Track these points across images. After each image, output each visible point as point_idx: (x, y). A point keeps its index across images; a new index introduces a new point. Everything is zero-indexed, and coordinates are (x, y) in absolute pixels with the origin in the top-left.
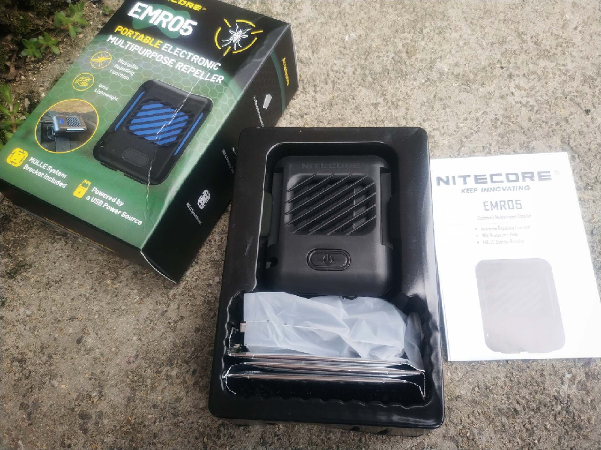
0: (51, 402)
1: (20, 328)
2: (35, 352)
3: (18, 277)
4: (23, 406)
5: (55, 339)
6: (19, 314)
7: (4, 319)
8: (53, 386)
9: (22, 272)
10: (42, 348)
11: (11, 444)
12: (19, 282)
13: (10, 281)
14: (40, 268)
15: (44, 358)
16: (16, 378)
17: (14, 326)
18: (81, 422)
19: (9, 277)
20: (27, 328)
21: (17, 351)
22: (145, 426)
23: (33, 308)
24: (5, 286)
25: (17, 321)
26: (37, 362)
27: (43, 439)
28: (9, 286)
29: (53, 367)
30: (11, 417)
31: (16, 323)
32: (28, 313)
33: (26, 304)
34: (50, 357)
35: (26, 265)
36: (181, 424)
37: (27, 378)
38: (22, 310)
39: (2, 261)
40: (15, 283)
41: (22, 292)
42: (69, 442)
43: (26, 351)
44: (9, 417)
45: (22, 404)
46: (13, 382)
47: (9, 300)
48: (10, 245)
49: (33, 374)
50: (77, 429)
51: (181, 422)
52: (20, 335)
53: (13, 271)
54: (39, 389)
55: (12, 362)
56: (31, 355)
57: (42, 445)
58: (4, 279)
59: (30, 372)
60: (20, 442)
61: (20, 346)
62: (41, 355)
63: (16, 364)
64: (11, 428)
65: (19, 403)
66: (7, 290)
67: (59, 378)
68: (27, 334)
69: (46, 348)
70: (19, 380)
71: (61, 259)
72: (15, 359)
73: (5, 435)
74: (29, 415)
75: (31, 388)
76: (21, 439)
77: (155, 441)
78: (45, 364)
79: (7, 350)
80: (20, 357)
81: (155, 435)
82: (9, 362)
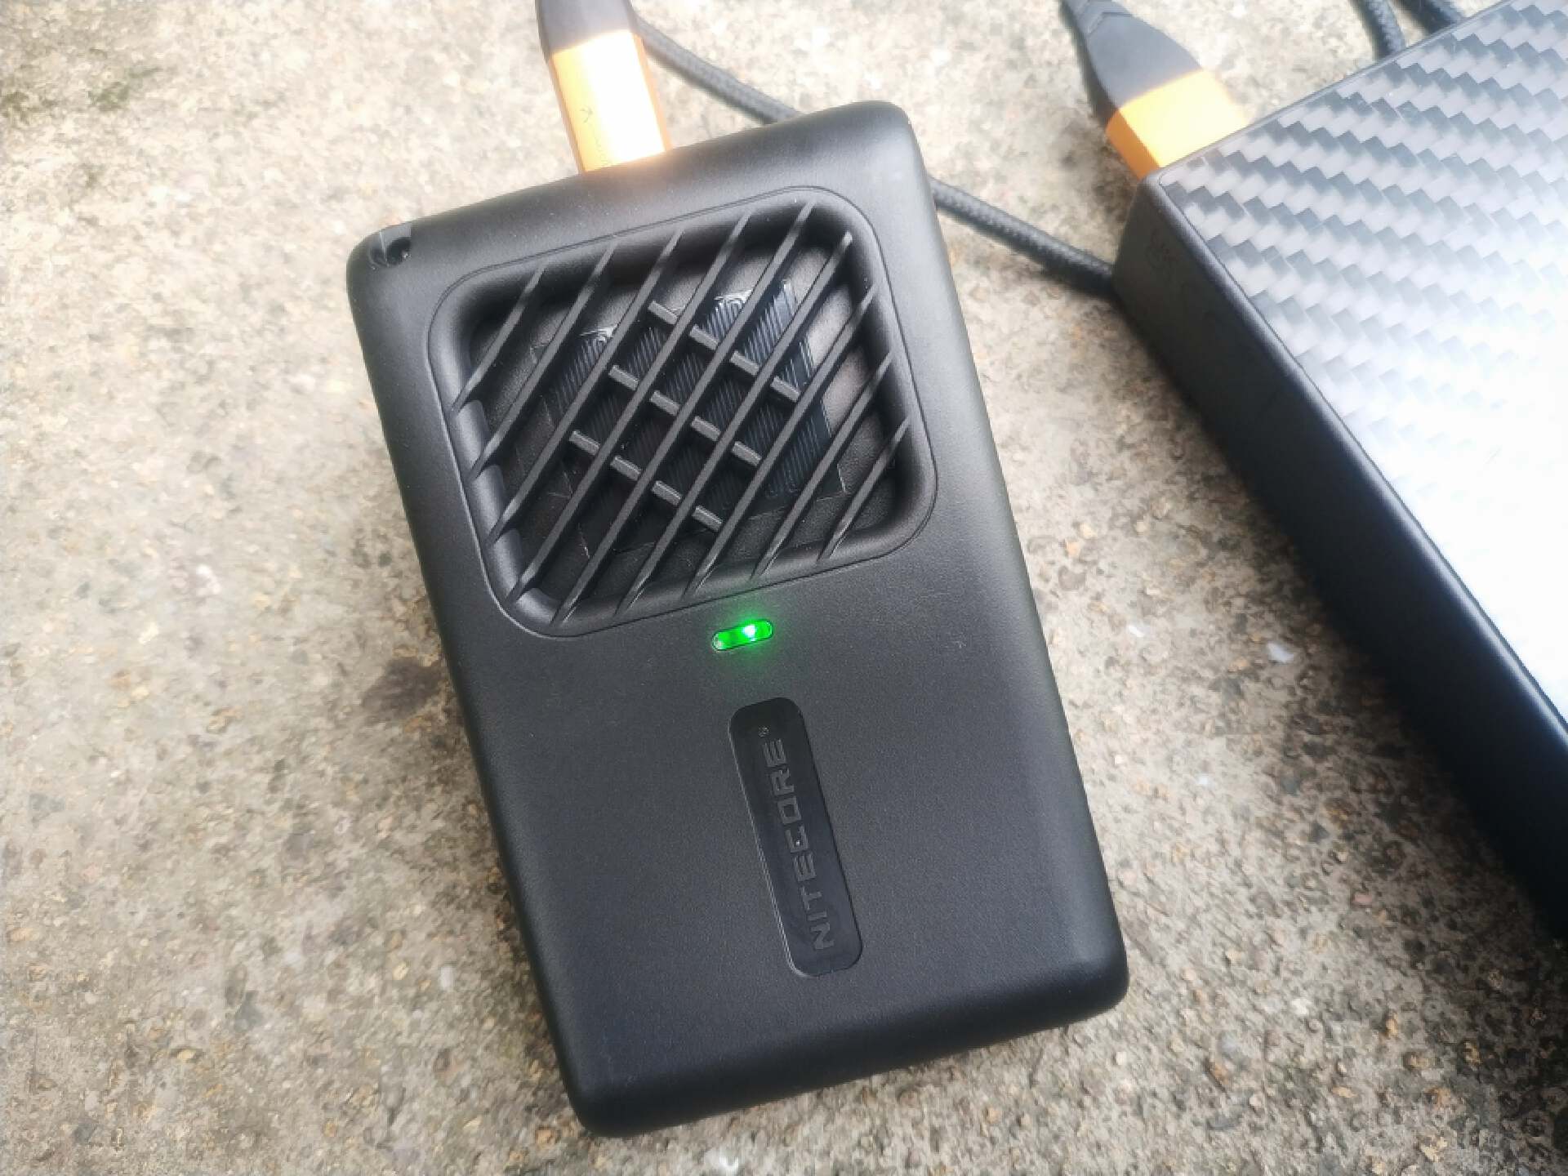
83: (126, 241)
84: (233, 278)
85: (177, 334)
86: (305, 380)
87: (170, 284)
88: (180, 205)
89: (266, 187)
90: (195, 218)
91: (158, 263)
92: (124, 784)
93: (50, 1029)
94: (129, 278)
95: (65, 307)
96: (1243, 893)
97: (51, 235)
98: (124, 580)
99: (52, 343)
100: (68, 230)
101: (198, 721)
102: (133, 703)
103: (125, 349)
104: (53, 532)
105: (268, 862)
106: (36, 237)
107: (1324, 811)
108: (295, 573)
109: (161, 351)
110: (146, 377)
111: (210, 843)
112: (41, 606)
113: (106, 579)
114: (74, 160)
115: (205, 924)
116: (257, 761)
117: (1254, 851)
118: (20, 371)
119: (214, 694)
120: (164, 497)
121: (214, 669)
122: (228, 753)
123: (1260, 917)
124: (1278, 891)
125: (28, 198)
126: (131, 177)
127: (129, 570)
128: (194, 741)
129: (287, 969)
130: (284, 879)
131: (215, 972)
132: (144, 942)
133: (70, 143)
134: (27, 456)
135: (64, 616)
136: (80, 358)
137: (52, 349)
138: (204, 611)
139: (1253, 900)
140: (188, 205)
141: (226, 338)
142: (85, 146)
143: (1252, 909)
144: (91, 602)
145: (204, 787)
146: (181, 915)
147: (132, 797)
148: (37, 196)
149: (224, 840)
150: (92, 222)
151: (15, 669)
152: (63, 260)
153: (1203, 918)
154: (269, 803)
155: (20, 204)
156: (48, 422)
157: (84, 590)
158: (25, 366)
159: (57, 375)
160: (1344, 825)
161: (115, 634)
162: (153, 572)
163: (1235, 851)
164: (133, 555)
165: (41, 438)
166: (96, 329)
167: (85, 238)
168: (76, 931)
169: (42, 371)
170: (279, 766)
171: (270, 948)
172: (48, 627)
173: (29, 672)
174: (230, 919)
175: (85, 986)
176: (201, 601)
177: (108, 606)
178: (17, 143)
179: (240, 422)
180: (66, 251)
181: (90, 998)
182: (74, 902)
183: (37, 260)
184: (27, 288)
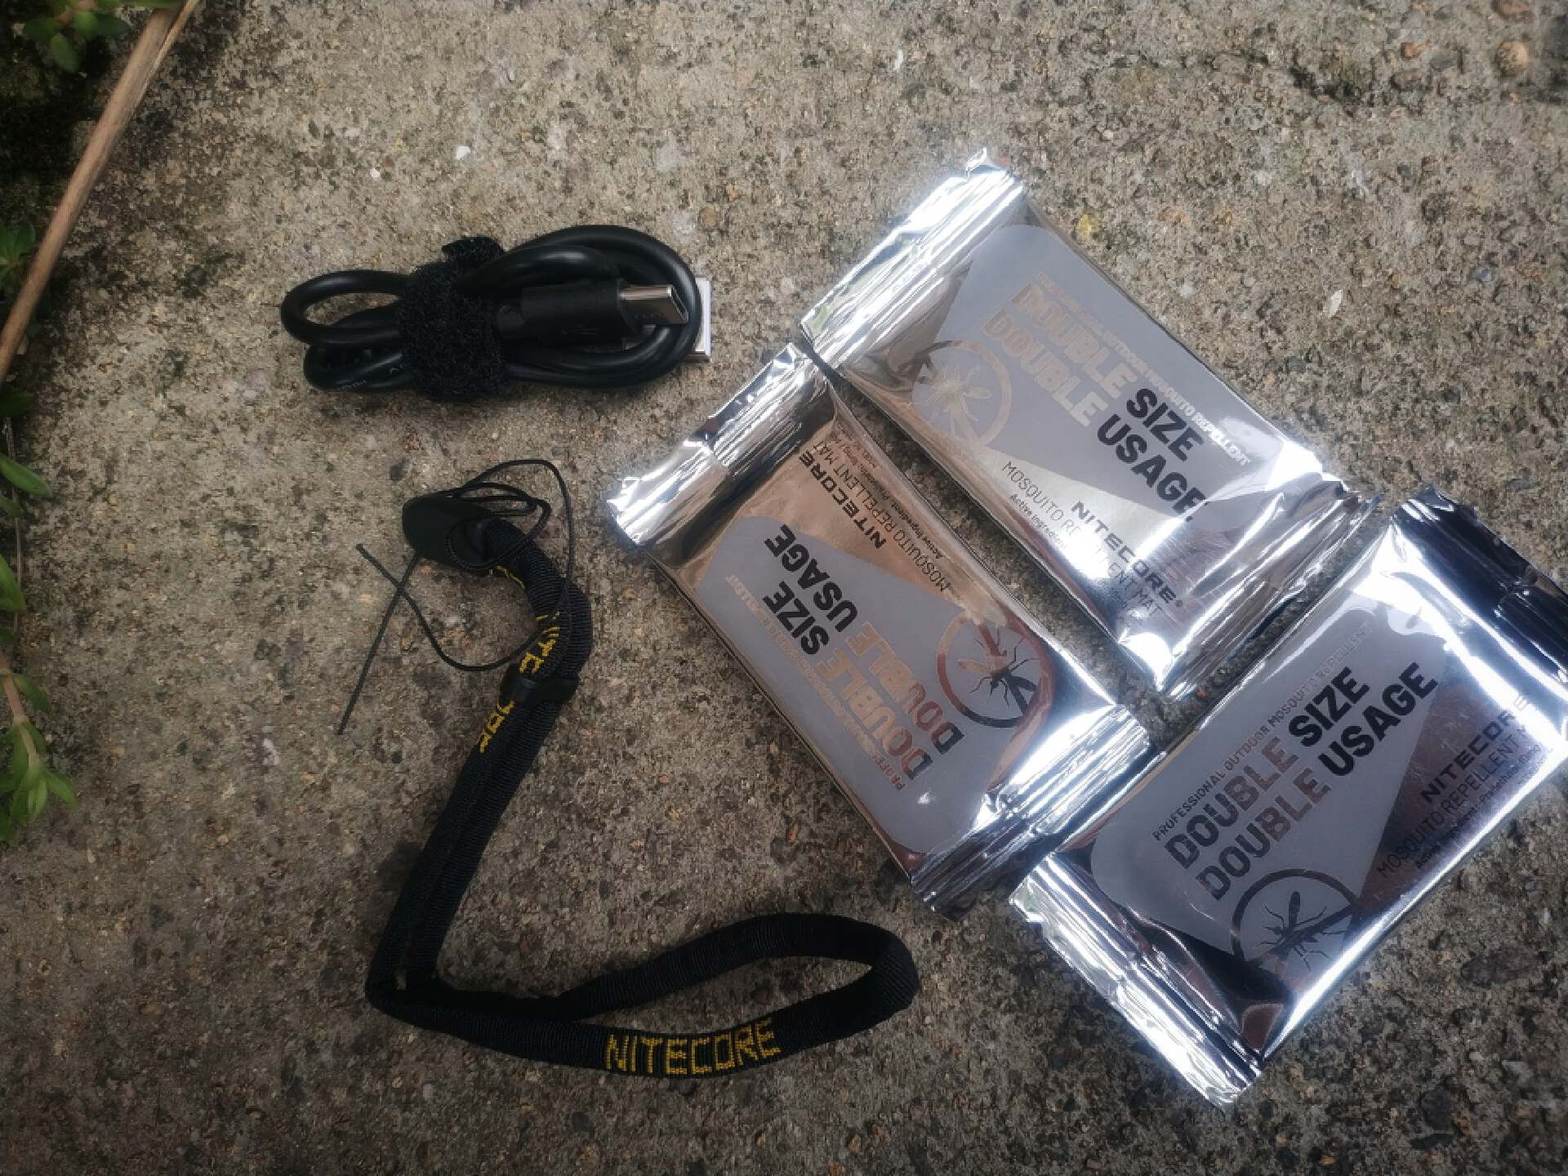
0: (337, 641)
1: (232, 436)
2: (279, 503)
3: (210, 292)
4: (264, 651)
5: (330, 468)
6: (226, 399)
7: (188, 412)
8: (336, 596)
9: (221, 277)
10: (298, 492)
11: (244, 748)
12: (214, 307)
13: (191, 305)
14: (267, 263)
15: (306, 522)
16: (238, 575)
17: (215, 431)
18: (422, 694)
19: (186, 295)
20: (252, 437)
21: (231, 501)
22: (600, 709)
23: (262, 380)
24: (180, 321)
25: (223, 419)
26: (288, 533)
27: (326, 738)
28: (189, 320)
29: (332, 546)
30: (238, 677)
31: (220, 425)
32: (250, 394)
33: (242, 370)
34: (322, 518)
35: (228, 255)
36: (703, 705)
37: (265, 575)
38: (230, 387)
39: (161, 248)
40: (203, 310)
41: (226, 336)
42: (394, 747)
43: (255, 501)
44: (232, 679)
45: (261, 645)
46: (231, 587)
47: (193, 361)
48: (178, 202)
49: (281, 563)
50: (414, 714)
51: (704, 698)
52: (234, 458)
53: (195, 276)
54: (301, 605)
55: (223, 532)
56: (269, 512)
57: (325, 754)
58: (173, 299)
59: (272, 561)
60: (267, 744)
61: (238, 488)
62: (295, 512)
63: (232, 536)
64: (242, 707)
65: (252, 644)
66: (185, 330)
67: (350, 577)
68: (254, 453)
69: (308, 492)
70: (247, 579)
71: (324, 235)
72: (228, 525)
73: (227, 723)
74: (282, 673)
75: (279, 601)
76: (269, 735)
77: (630, 750)
78: (308, 536)
79: (205, 498)
80: (240, 517)
81: (631, 736)
82: (213, 530)
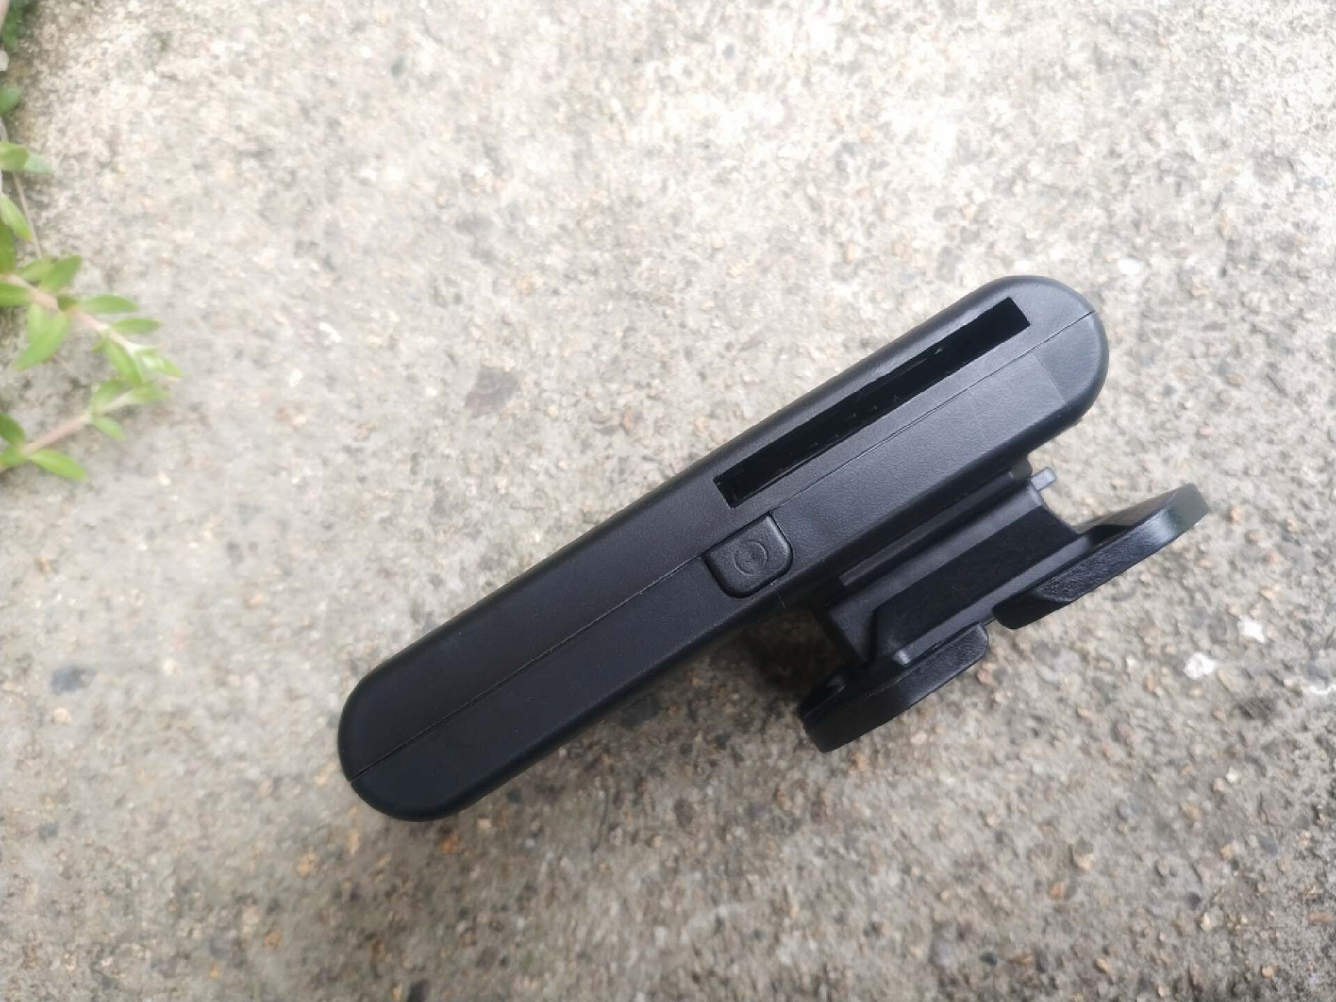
83: (203, 89)
84: (293, 107)
85: (262, 153)
86: (367, 172)
87: (246, 117)
88: (238, 54)
89: (301, 29)
90: (252, 62)
91: (232, 102)
92: (303, 487)
93: (291, 659)
94: (213, 117)
95: (169, 147)
96: (1120, 440)
97: (144, 94)
98: (266, 343)
99: (167, 176)
100: (155, 88)
101: (346, 435)
102: (296, 429)
103: (224, 171)
104: (206, 317)
105: (422, 524)
106: (132, 97)
107: (1171, 375)
108: (394, 318)
109: (252, 169)
110: (246, 190)
111: (377, 517)
112: (210, 372)
113: (254, 343)
114: (144, 30)
115: (387, 574)
116: (397, 455)
117: (1125, 409)
118: (148, 202)
119: (354, 414)
120: (282, 279)
121: (350, 395)
122: (374, 454)
123: (1133, 454)
124: (1145, 435)
125: (119, 67)
126: (195, 37)
127: (269, 335)
128: (348, 450)
129: (452, 593)
130: (436, 533)
131: (401, 602)
132: (345, 591)
133: (138, 18)
134: (170, 263)
135: (228, 376)
136: (191, 184)
137: (169, 181)
138: (332, 356)
139: (1128, 443)
140: (245, 53)
141: (300, 151)
142: (151, 19)
143: (1128, 449)
144: (246, 363)
145: (362, 480)
146: (367, 569)
147: (311, 495)
148: (124, 65)
149: (386, 514)
150: (173, 78)
151: (203, 420)
152: (159, 111)
153: (1095, 461)
154: (413, 483)
155: (113, 73)
156: (179, 236)
157: (239, 355)
158: (151, 197)
159: (177, 200)
160: (1186, 381)
161: (270, 383)
162: (287, 332)
163: (1112, 412)
164: (269, 324)
165: (177, 248)
166: (198, 160)
167: (171, 91)
168: (294, 592)
169: (165, 197)
170: (414, 457)
171: (437, 582)
172: (219, 386)
173: (213, 420)
174: (403, 566)
175: (311, 627)
176: (328, 348)
177: (260, 362)
178: (97, 24)
179: (325, 213)
180: (160, 104)
181: (315, 635)
182: (287, 573)
183: (138, 114)
184: (137, 137)
